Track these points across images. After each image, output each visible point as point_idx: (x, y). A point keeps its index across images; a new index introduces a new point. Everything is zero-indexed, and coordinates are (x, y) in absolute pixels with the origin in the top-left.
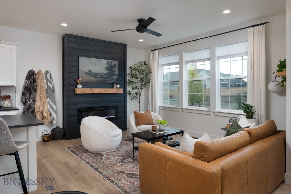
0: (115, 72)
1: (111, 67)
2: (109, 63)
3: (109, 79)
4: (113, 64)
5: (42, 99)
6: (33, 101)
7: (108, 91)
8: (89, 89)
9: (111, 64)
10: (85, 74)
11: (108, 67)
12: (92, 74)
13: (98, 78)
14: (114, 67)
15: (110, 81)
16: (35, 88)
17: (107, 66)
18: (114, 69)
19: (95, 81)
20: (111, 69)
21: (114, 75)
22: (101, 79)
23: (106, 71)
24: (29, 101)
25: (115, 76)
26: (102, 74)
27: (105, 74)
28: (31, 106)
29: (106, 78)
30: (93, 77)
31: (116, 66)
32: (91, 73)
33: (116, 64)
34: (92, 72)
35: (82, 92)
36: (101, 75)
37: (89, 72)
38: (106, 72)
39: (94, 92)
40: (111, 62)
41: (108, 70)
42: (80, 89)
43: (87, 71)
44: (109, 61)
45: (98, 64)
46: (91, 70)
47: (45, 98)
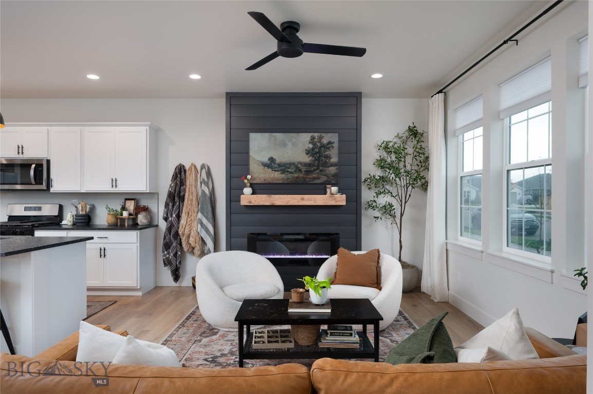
0: (330, 158)
1: (321, 147)
2: (316, 140)
3: (315, 176)
4: (325, 141)
5: (190, 214)
6: (176, 216)
7: (307, 200)
8: (264, 196)
9: (319, 142)
10: (263, 167)
11: (313, 149)
12: (277, 166)
13: (290, 172)
14: (329, 148)
15: (318, 178)
16: (182, 194)
17: (311, 146)
18: (327, 153)
19: (283, 179)
20: (319, 152)
21: (326, 165)
22: (296, 175)
23: (309, 157)
24: (171, 216)
25: (330, 168)
26: (299, 165)
27: (305, 165)
28: (174, 226)
29: (308, 172)
30: (278, 171)
31: (333, 145)
32: (275, 163)
33: (332, 142)
34: (277, 162)
35: (250, 202)
36: (297, 167)
37: (269, 162)
38: (307, 159)
39: (275, 202)
40: (321, 138)
41: (313, 155)
42: (248, 197)
43: (265, 160)
44: (316, 135)
45: (290, 145)
46: (274, 158)
47: (194, 212)
